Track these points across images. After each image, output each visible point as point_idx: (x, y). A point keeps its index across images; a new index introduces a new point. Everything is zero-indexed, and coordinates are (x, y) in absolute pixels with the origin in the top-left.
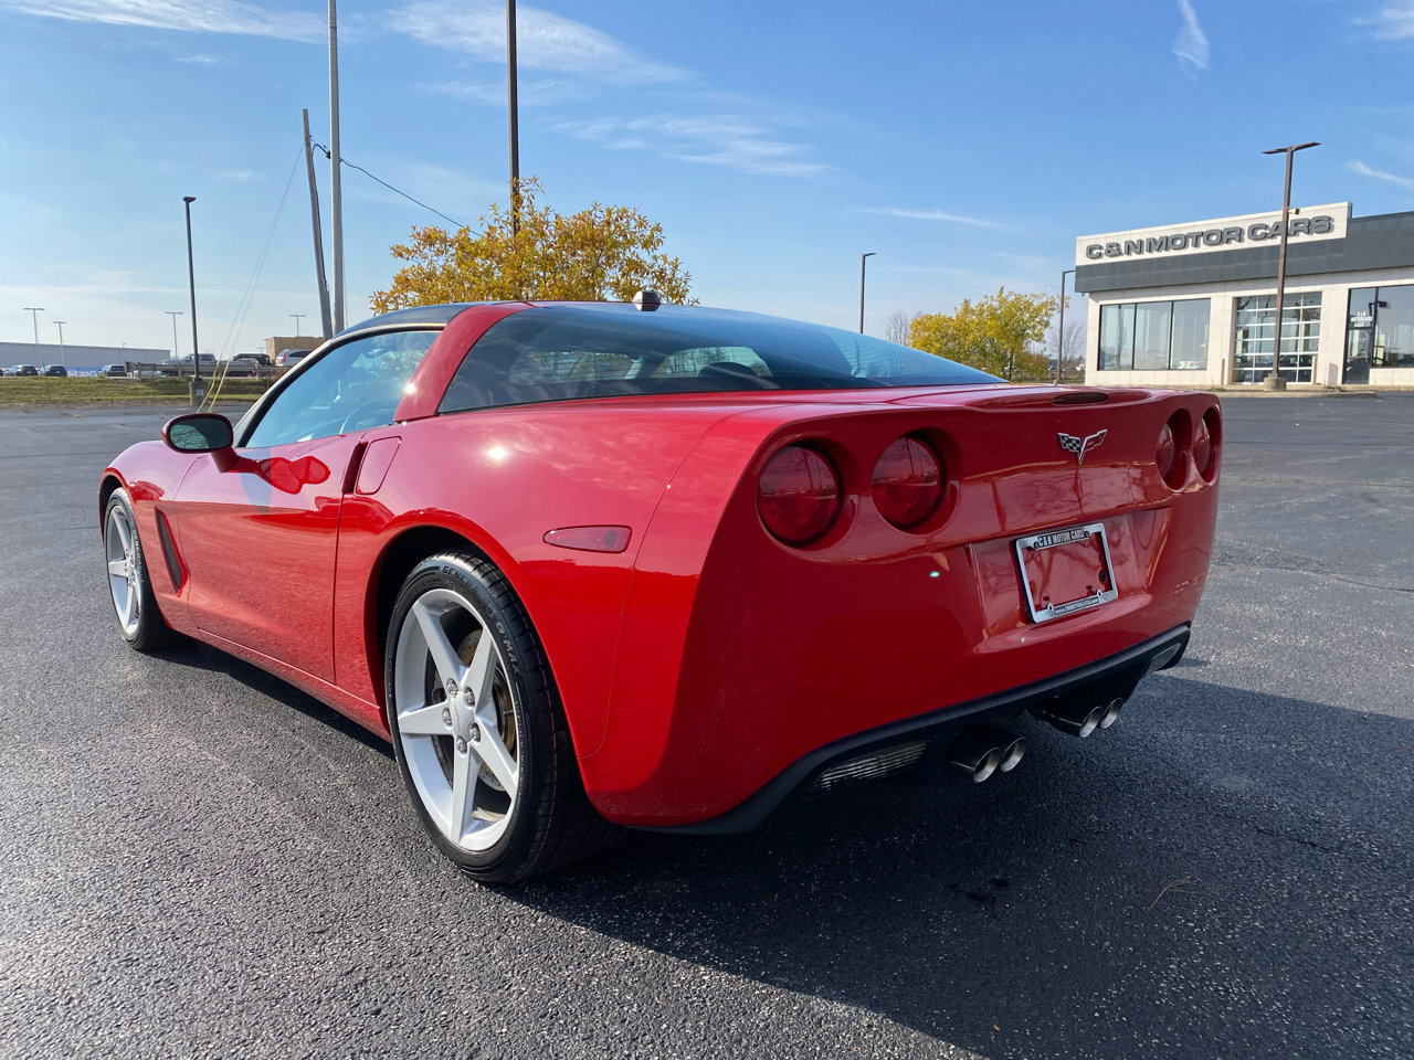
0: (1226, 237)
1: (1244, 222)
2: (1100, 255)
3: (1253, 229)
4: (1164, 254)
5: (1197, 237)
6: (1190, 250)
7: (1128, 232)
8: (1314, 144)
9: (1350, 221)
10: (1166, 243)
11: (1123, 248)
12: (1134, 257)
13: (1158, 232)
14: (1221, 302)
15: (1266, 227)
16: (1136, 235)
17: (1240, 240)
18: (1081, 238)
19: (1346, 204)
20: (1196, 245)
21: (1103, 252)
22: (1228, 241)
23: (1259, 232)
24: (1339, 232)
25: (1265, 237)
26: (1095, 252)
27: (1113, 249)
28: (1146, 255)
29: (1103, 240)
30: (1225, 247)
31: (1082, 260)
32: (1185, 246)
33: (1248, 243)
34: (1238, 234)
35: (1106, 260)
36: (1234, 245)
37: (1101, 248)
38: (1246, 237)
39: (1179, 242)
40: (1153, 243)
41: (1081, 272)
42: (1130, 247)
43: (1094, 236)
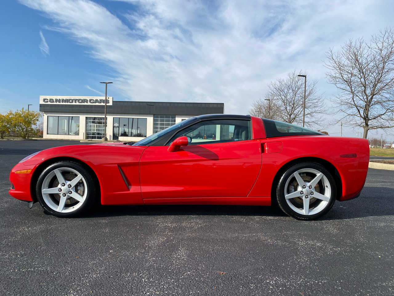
0: (83, 101)
1: (88, 98)
2: (47, 102)
3: (90, 100)
4: (66, 103)
5: (76, 100)
6: (74, 103)
7: (56, 96)
8: (112, 83)
9: (113, 102)
10: (67, 101)
11: (54, 101)
12: (58, 103)
13: (65, 98)
14: (82, 118)
15: (93, 100)
16: (58, 97)
17: (87, 102)
18: (41, 96)
19: (112, 97)
20: (76, 102)
21: (48, 101)
22: (84, 102)
23: (92, 101)
24: (111, 104)
25: (93, 103)
26: (46, 101)
27: (51, 100)
28: (61, 103)
29: (48, 97)
30: (83, 104)
31: (42, 102)
32: (72, 102)
33: (89, 104)
35: (49, 103)
36: (85, 104)
37: (48, 100)
38: (88, 102)
39: (71, 101)
40: (63, 100)
41: (41, 106)
42: (57, 101)
43: (45, 96)
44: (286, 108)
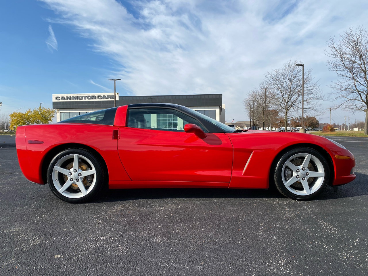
0: (92, 98)
1: (96, 95)
2: (59, 100)
3: (98, 96)
4: (77, 100)
5: (85, 97)
7: (67, 94)
8: (120, 80)
9: (119, 97)
10: (77, 98)
11: (66, 98)
12: (69, 100)
13: (75, 95)
15: (101, 96)
16: (69, 95)
18: (54, 95)
19: (118, 93)
20: (85, 99)
21: (60, 99)
23: (100, 97)
24: (117, 99)
26: (58, 98)
27: (63, 98)
28: (72, 100)
29: (60, 96)
30: (92, 100)
31: (54, 100)
32: (82, 99)
33: (97, 100)
34: (95, 97)
35: (61, 101)
36: (94, 100)
37: (59, 98)
38: (97, 98)
39: (80, 98)
40: (74, 98)
41: (54, 103)
42: (68, 98)
43: (58, 94)
44: (283, 96)
